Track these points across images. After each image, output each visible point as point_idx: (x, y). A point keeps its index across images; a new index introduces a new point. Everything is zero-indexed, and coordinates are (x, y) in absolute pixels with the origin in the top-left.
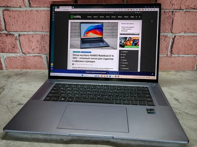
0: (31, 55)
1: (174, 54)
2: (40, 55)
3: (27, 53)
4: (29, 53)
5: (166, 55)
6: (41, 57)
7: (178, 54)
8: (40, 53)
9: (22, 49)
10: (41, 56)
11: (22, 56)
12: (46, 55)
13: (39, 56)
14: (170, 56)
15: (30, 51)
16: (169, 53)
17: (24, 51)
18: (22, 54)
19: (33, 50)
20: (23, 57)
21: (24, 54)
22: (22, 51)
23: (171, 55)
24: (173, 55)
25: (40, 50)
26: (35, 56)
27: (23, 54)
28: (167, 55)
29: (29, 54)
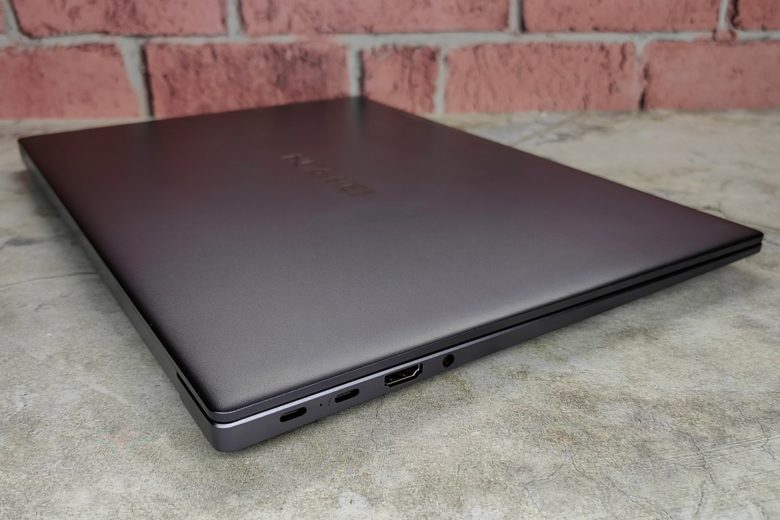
0: (66, 41)
1: (743, 29)
2: (107, 40)
3: (45, 31)
4: (53, 31)
5: (709, 35)
6: (112, 51)
7: (764, 28)
8: (108, 28)
9: (16, 13)
10: (112, 46)
11: (21, 49)
12: (141, 41)
13: (102, 47)
14: (729, 36)
15: (60, 20)
16: (723, 25)
17: (26, 23)
18: (15, 34)
19: (74, 14)
20: (25, 53)
21: (29, 35)
22: (18, 22)
23: (733, 34)
24: (741, 35)
25: (111, 16)
26: (85, 47)
27: (26, 40)
28: (715, 31)
29: (51, 35)
